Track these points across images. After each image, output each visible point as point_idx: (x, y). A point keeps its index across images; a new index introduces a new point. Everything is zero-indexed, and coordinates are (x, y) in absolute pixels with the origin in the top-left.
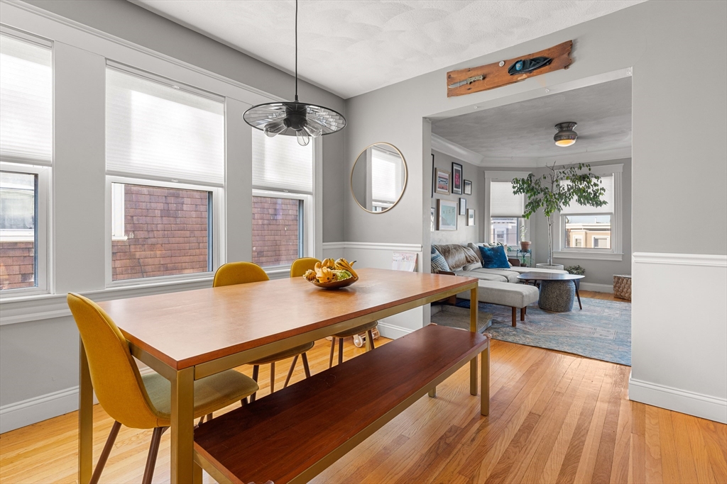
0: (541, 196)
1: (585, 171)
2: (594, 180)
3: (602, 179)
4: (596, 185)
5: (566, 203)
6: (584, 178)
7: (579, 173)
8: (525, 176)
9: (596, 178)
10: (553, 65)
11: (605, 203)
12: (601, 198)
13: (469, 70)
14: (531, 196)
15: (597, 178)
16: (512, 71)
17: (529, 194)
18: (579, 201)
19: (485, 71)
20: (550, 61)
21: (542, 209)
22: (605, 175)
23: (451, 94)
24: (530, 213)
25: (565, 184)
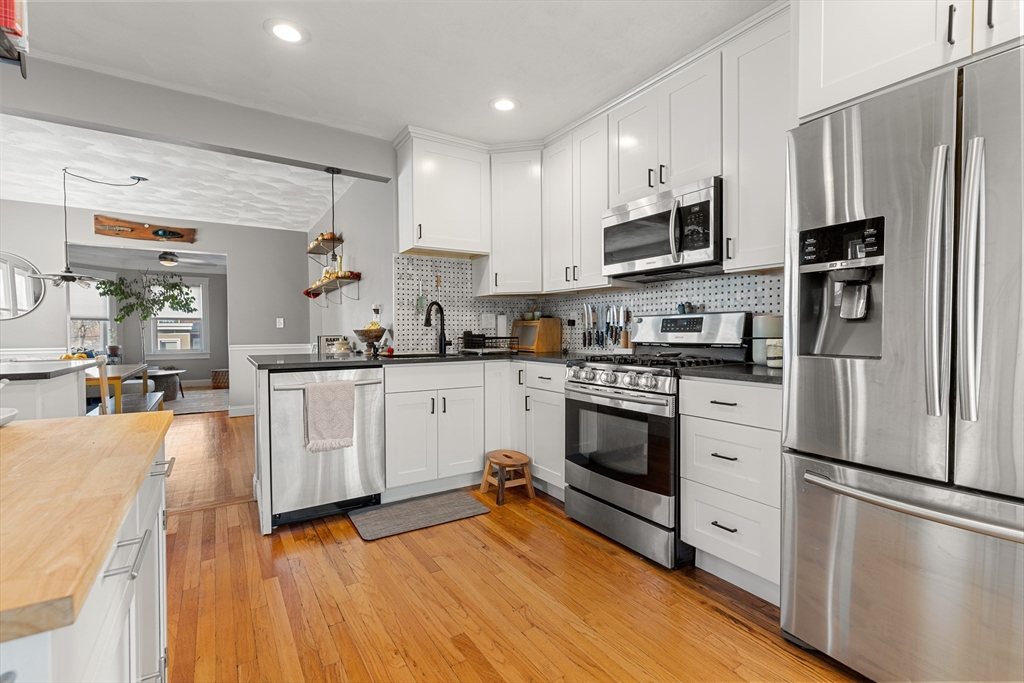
0: (132, 300)
1: (176, 280)
2: (185, 290)
3: (192, 289)
4: (187, 294)
5: (160, 309)
6: (174, 286)
7: (172, 281)
8: (114, 277)
9: (186, 287)
10: (184, 238)
11: (195, 310)
12: (192, 306)
13: (117, 220)
14: (122, 299)
15: (188, 287)
16: (156, 233)
17: (119, 298)
18: (172, 307)
19: (133, 226)
20: (182, 237)
21: (137, 313)
22: (194, 286)
23: (98, 232)
24: (123, 317)
25: (157, 290)
